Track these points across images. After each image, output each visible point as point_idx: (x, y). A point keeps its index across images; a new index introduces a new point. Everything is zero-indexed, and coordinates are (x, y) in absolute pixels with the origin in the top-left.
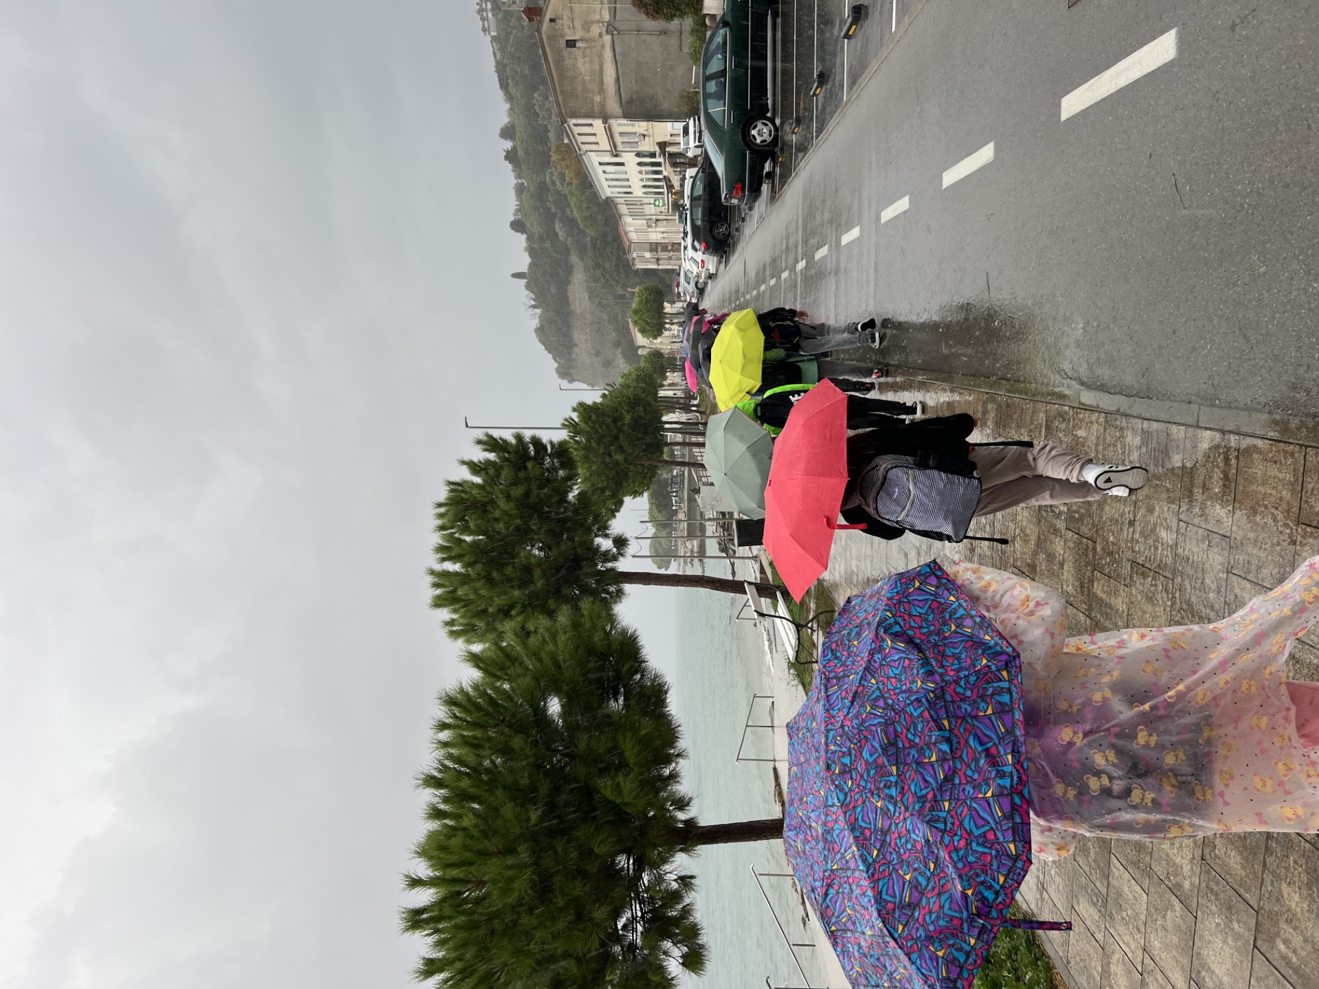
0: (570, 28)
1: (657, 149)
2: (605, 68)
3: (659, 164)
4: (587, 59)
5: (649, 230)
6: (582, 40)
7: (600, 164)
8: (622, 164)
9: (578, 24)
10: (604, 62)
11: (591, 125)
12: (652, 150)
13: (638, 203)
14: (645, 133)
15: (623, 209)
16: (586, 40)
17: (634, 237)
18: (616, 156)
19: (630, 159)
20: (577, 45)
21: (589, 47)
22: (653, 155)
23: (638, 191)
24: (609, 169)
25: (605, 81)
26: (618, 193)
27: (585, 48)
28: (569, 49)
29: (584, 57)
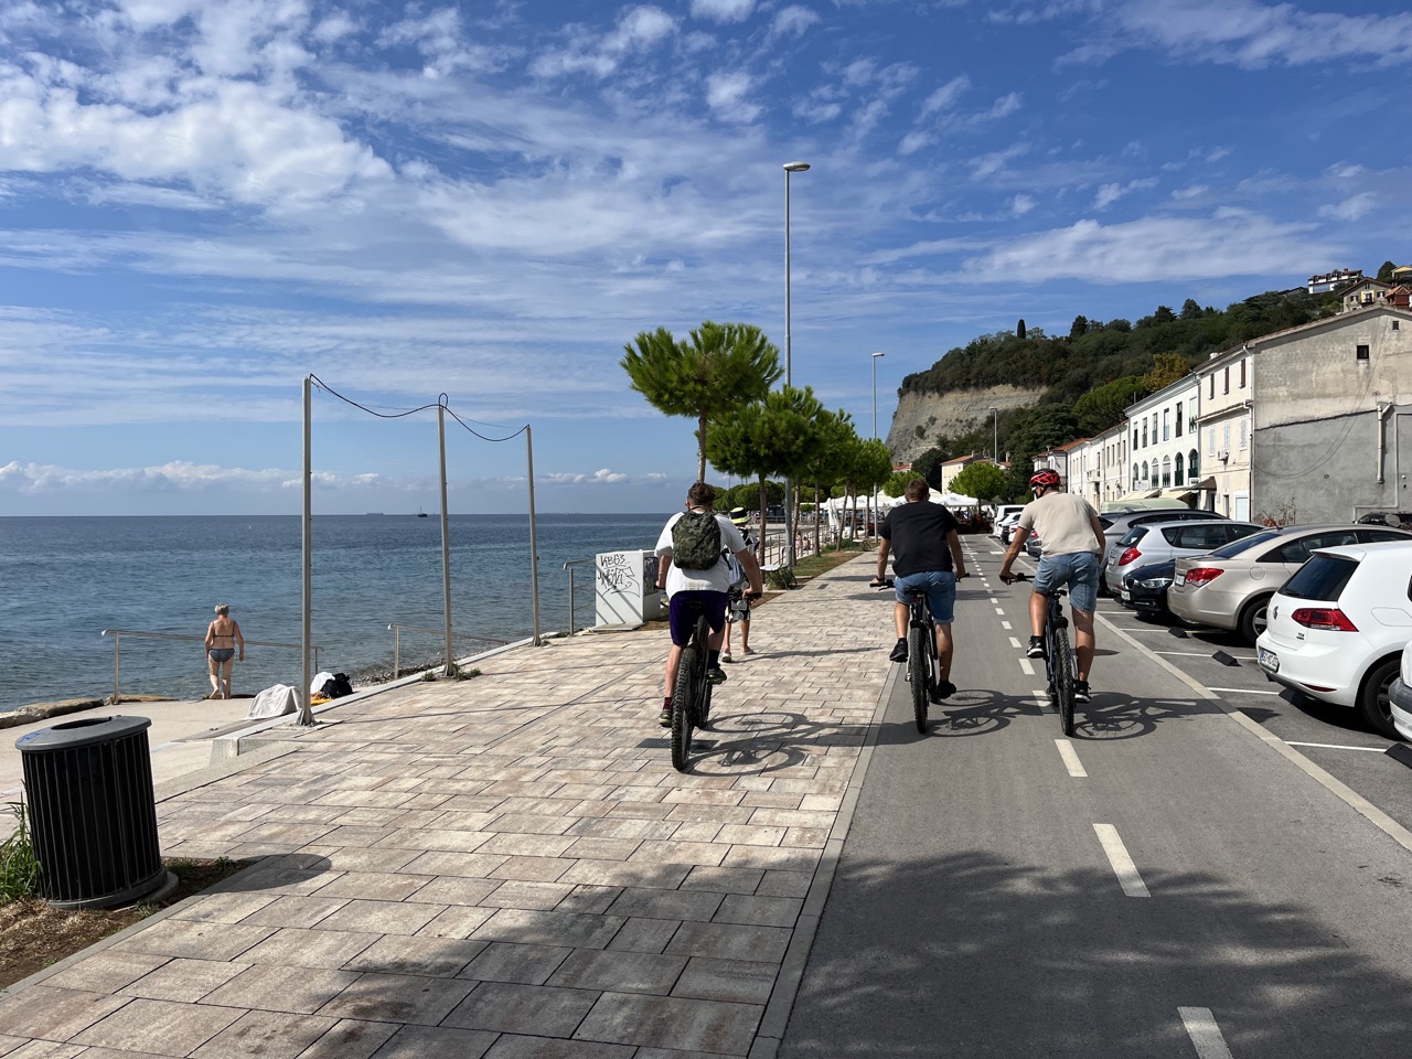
0: (1386, 350)
1: (1203, 478)
2: (1328, 401)
3: (1179, 480)
4: (1341, 375)
5: (1085, 474)
6: (1368, 367)
7: (1179, 404)
8: (1179, 433)
9: (1392, 361)
10: (1337, 400)
11: (1243, 386)
12: (1202, 472)
13: (1122, 458)
14: (1230, 461)
15: (1112, 440)
16: (1367, 374)
17: (1075, 456)
18: (1192, 424)
19: (1187, 443)
20: (1361, 361)
21: (1358, 377)
22: (1194, 472)
23: (1138, 457)
24: (1173, 417)
25: (1309, 402)
26: (1136, 431)
27: (1358, 373)
28: (1355, 349)
29: (1343, 371)
